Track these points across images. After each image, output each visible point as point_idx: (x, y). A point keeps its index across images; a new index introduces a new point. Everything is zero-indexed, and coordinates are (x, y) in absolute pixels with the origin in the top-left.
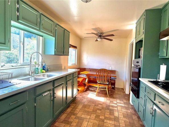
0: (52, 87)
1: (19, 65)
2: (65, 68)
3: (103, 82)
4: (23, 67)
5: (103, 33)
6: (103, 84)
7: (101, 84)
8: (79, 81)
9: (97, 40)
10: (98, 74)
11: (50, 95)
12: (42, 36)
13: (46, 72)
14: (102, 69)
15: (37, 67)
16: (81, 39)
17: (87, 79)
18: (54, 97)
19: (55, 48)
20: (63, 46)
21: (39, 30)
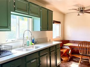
0: (38, 56)
1: (16, 40)
2: (50, 41)
3: (85, 54)
4: (19, 41)
5: (84, 8)
6: (85, 55)
7: (83, 55)
8: (63, 52)
9: (79, 15)
10: (80, 46)
11: (36, 62)
12: (31, 18)
13: (34, 44)
14: (84, 42)
15: (28, 41)
16: (64, 15)
17: (70, 51)
18: (40, 64)
19: (41, 26)
20: (47, 24)
21: (29, 15)
